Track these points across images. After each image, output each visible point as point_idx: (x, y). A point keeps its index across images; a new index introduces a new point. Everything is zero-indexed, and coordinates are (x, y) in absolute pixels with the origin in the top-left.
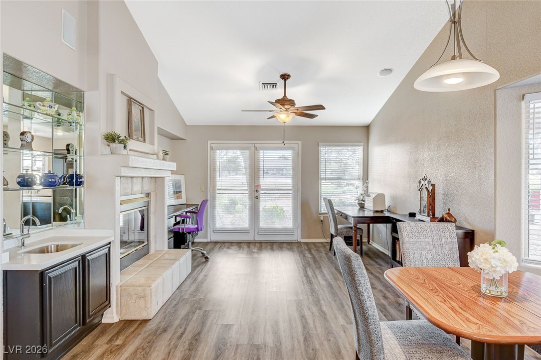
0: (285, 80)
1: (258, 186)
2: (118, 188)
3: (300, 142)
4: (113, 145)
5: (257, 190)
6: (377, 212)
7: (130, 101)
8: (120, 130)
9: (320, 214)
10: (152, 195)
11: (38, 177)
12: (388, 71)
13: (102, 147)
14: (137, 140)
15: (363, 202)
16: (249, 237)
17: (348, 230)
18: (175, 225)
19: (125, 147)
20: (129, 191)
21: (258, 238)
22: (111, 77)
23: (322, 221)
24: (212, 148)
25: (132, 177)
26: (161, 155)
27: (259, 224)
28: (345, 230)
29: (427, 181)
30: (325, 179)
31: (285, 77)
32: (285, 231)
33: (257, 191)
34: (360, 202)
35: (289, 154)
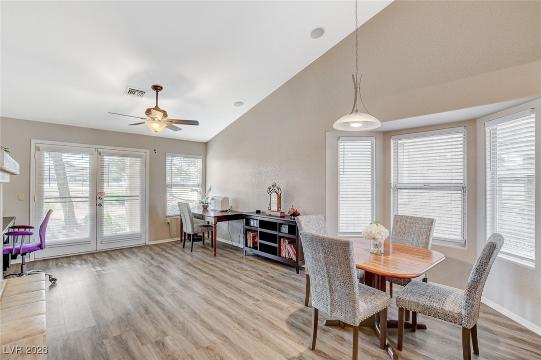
0: (157, 92)
3: (148, 152)
5: (100, 198)
6: (223, 211)
9: (166, 217)
12: (240, 103)
15: (207, 205)
16: (91, 248)
17: (203, 228)
21: (101, 248)
23: (168, 223)
24: (38, 149)
27: (103, 233)
28: (200, 229)
29: (276, 187)
30: (172, 186)
31: (157, 88)
32: (132, 236)
34: (204, 204)
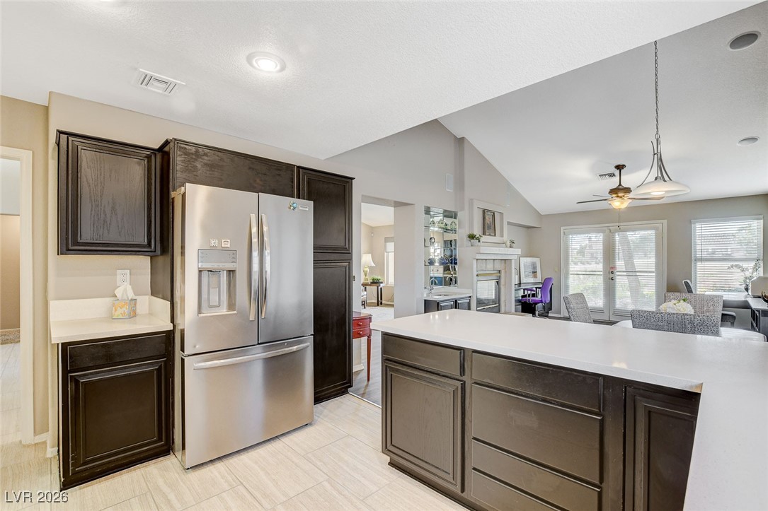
0: (620, 170)
1: (614, 268)
2: (475, 266)
3: (665, 222)
4: (472, 241)
7: (484, 211)
8: (477, 231)
10: (503, 272)
11: (437, 259)
13: (466, 241)
14: (490, 235)
16: (603, 317)
18: (523, 297)
19: (479, 241)
20: (484, 268)
21: (614, 319)
22: (471, 200)
24: (564, 234)
25: (486, 260)
26: (508, 244)
27: (615, 305)
30: (702, 260)
31: (620, 167)
33: (612, 273)
35: (651, 233)
